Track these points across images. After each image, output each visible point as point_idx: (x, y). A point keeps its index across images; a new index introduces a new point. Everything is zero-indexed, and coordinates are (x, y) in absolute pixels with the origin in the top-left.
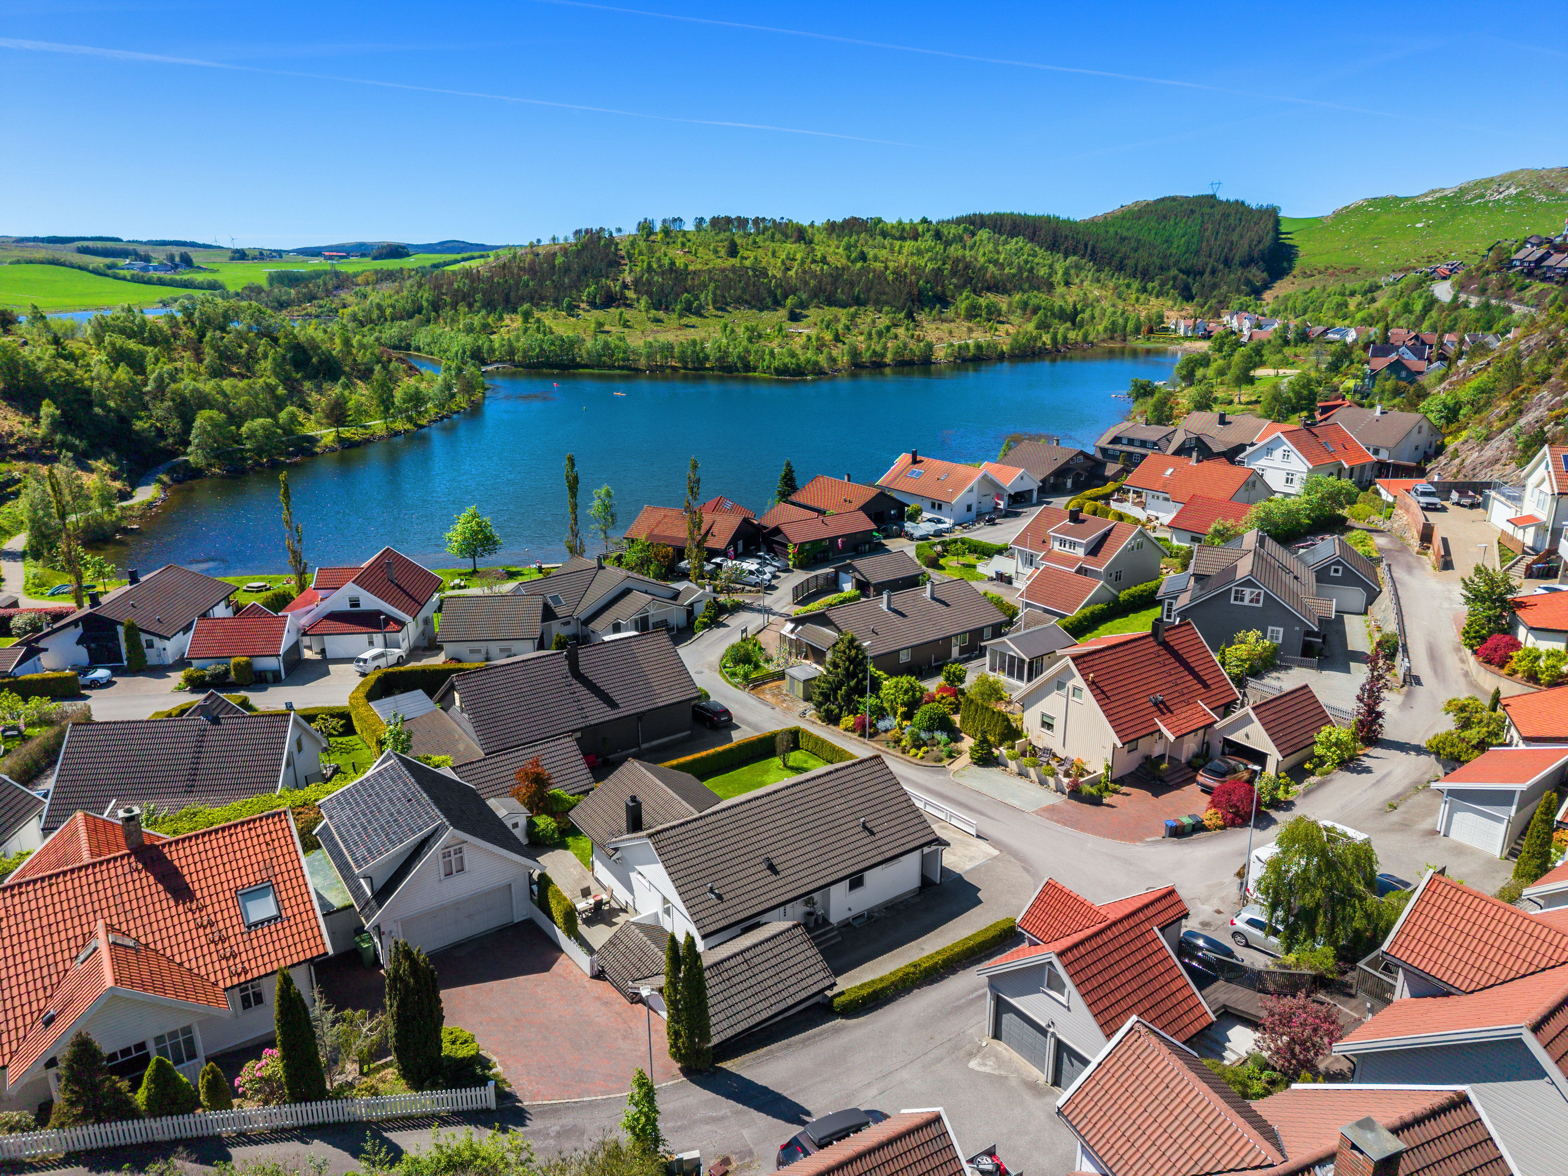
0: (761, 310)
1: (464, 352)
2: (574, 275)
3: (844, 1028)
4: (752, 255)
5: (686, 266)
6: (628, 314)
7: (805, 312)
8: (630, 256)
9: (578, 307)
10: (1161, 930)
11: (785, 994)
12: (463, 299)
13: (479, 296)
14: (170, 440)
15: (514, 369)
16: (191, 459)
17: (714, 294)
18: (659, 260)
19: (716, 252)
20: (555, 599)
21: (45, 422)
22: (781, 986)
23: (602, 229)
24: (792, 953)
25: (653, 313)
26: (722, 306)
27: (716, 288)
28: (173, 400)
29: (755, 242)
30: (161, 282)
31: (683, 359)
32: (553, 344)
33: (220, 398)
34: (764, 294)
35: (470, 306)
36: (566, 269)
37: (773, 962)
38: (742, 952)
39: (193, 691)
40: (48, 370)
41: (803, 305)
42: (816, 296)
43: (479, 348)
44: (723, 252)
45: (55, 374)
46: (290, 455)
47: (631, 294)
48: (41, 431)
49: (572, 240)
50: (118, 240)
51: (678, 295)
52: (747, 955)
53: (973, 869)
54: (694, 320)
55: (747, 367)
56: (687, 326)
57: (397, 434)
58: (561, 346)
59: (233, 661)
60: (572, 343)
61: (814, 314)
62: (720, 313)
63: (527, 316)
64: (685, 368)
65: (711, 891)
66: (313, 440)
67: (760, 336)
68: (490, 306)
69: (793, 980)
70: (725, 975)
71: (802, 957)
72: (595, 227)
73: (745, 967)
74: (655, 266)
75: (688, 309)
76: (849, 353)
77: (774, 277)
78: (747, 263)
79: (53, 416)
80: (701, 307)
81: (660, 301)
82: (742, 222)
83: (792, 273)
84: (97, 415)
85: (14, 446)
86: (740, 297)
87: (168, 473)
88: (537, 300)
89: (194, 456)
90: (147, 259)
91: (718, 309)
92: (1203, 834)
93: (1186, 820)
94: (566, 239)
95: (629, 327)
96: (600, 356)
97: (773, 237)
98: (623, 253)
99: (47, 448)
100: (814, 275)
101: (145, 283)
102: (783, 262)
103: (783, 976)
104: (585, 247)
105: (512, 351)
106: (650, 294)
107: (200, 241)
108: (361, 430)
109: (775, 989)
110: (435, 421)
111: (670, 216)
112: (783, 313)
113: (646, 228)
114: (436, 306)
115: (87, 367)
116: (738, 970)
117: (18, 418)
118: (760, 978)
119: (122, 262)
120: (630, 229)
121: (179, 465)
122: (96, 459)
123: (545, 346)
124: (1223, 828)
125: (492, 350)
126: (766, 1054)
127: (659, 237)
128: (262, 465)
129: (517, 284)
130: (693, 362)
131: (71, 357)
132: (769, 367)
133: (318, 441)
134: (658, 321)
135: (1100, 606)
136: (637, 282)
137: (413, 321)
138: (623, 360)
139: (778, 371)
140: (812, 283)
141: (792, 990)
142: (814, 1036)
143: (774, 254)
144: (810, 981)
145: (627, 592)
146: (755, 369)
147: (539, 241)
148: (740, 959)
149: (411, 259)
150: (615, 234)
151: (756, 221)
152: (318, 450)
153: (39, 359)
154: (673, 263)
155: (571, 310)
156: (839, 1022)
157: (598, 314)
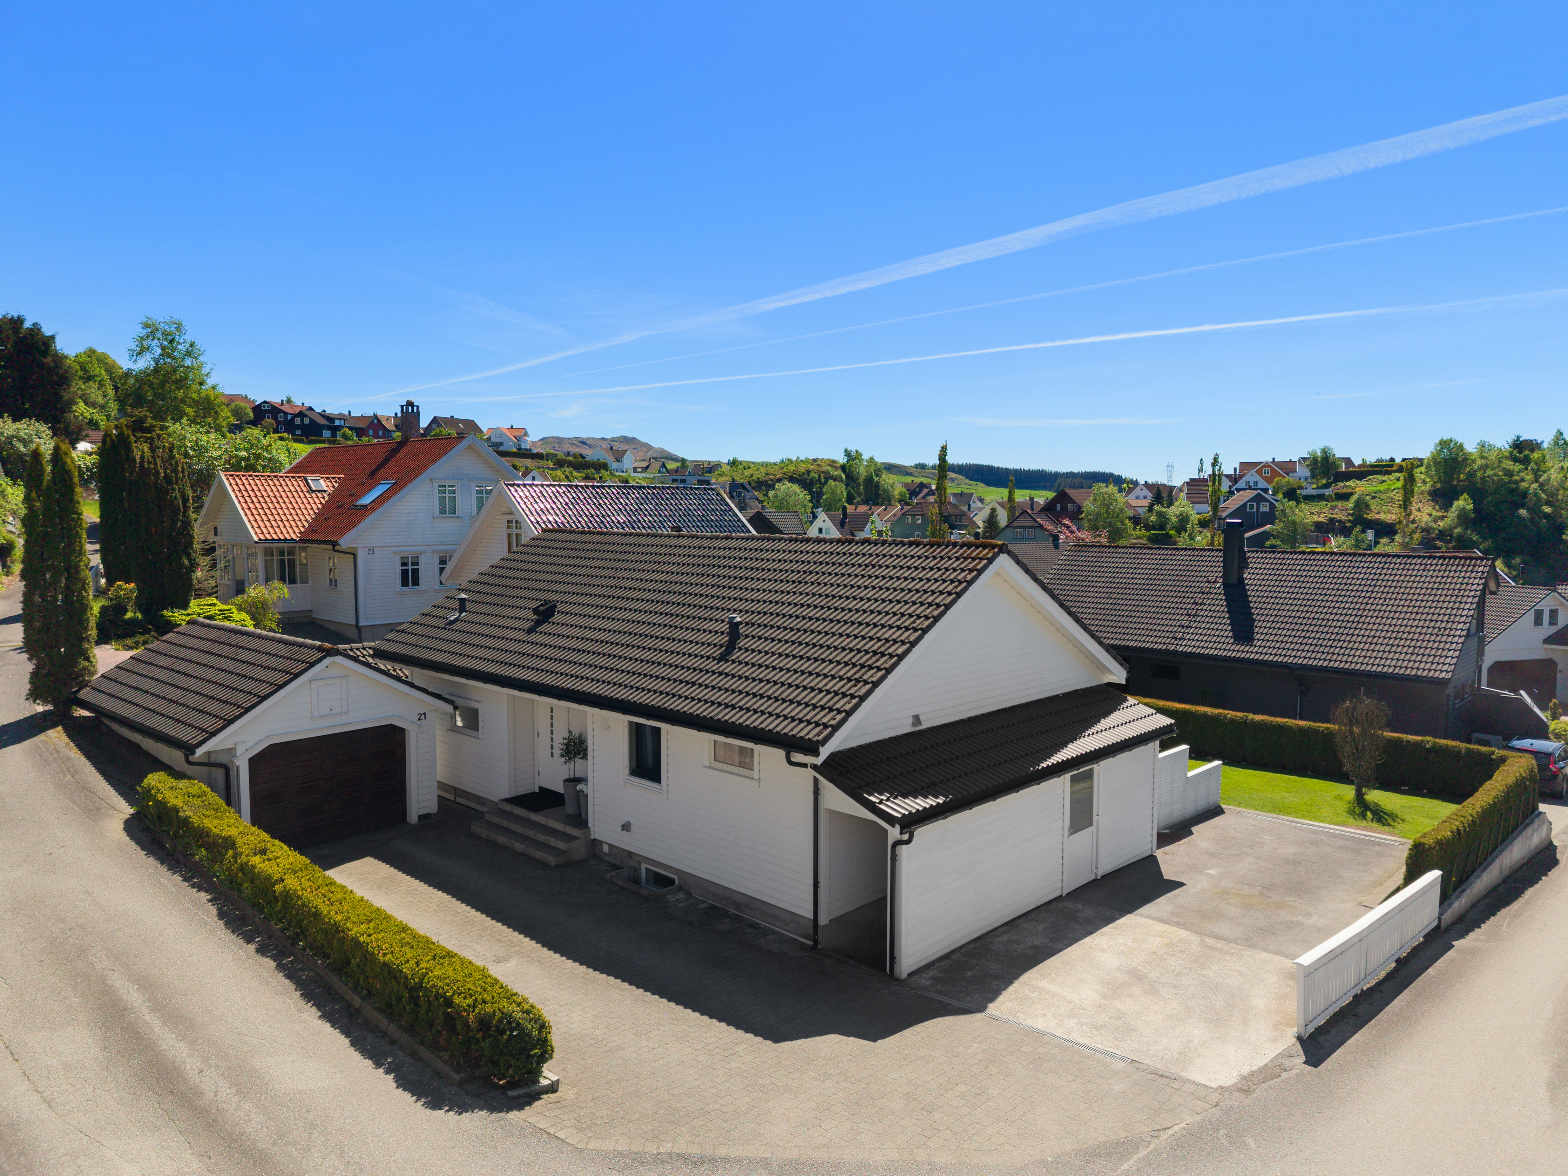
11: (169, 709)
22: (186, 698)
45: (1491, 473)
48: (1443, 524)
65: (462, 609)
69: (199, 703)
79: (1464, 511)
84: (1520, 517)
103: (210, 689)
109: (180, 696)
141: (177, 710)
144: (197, 719)
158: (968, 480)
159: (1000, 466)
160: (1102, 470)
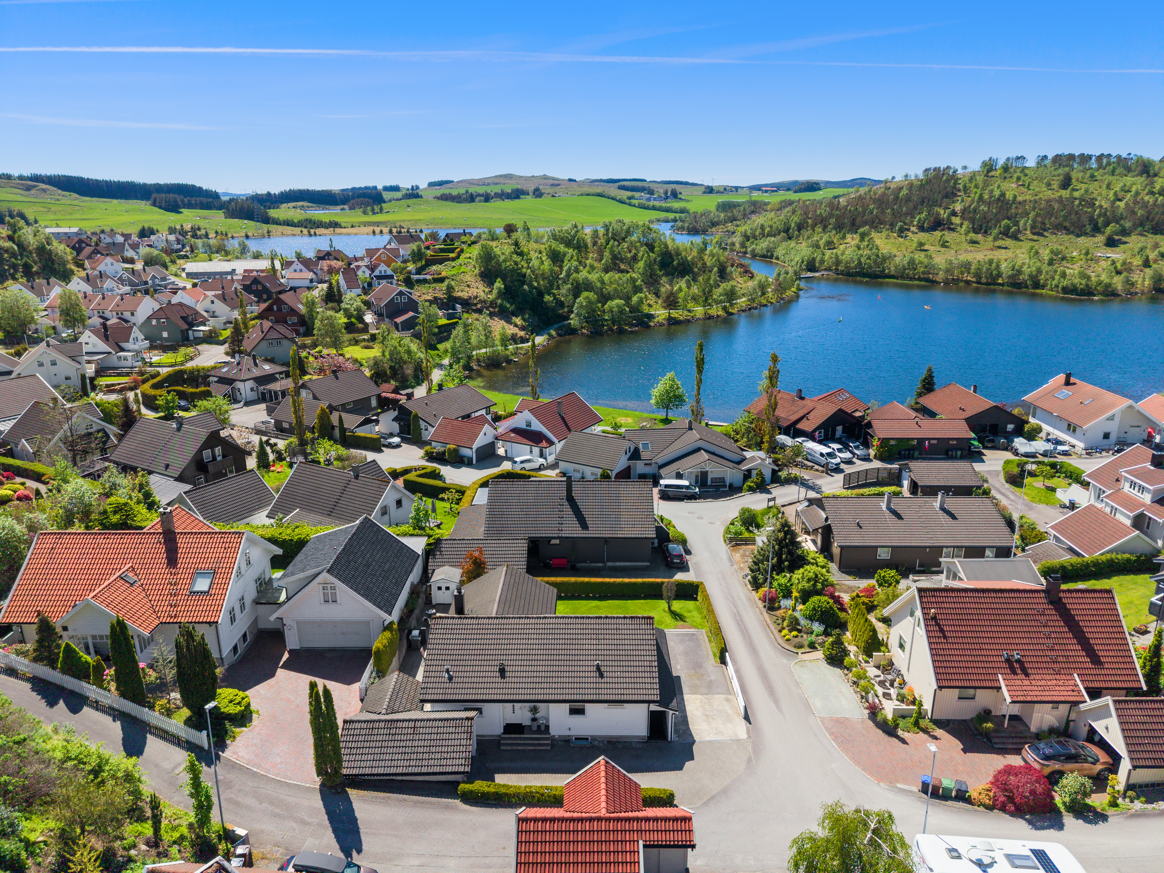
0: (1078, 236)
1: (803, 262)
2: (911, 205)
3: (455, 808)
4: (1084, 186)
5: (1015, 197)
6: (949, 236)
7: (1124, 239)
8: (966, 189)
9: (908, 230)
10: (645, 846)
11: (425, 763)
12: (821, 223)
13: (833, 221)
14: (566, 310)
15: (835, 276)
16: (572, 322)
17: (1034, 221)
18: (992, 191)
19: (1049, 185)
20: (645, 445)
21: (495, 291)
22: (426, 756)
23: (948, 168)
24: (453, 736)
25: (972, 235)
26: (1039, 230)
27: (1037, 215)
28: (572, 284)
29: (1092, 176)
30: (654, 208)
31: (978, 275)
32: (869, 258)
33: (599, 285)
34: (1085, 220)
35: (825, 228)
36: (908, 199)
37: (433, 737)
38: (416, 720)
39: (427, 461)
40: (505, 261)
41: (1125, 232)
42: (1142, 224)
43: (814, 259)
44: (1055, 185)
45: (508, 264)
46: (633, 325)
47: (956, 220)
48: (491, 297)
49: (921, 177)
50: (644, 181)
51: (999, 221)
52: (418, 724)
53: (710, 742)
54: (1009, 242)
55: (1037, 285)
56: (1000, 247)
57: (710, 317)
58: (875, 261)
59: (448, 446)
60: (884, 259)
61: (1135, 242)
62: (1035, 237)
63: (863, 236)
64: (978, 282)
65: (448, 671)
66: (651, 317)
67: (1064, 258)
68: (839, 227)
69: (438, 756)
70: (393, 731)
71: (457, 742)
72: (943, 166)
73: (411, 731)
74: (986, 196)
75: (1006, 233)
76: (1152, 278)
77: (1101, 207)
78: (1076, 194)
79: (500, 288)
80: (1019, 231)
81: (981, 226)
82: (1085, 159)
83: (1122, 204)
84: (524, 290)
85: (476, 305)
86: (1060, 224)
87: (555, 330)
88: (876, 224)
89: (574, 321)
90: (651, 192)
91: (1034, 234)
92: (961, 804)
93: (948, 783)
94: (916, 176)
95: (947, 247)
96: (905, 269)
97: (1113, 171)
98: (961, 186)
99: (492, 308)
100: (1145, 205)
101: (645, 208)
102: (1115, 194)
103: (433, 749)
104: (929, 181)
105: (838, 262)
106: (972, 221)
107: (691, 182)
108: (686, 313)
109: (420, 756)
110: (743, 311)
111: (1013, 155)
112: (1100, 239)
113: (989, 167)
114: (800, 227)
115: (529, 261)
116: (405, 731)
117: (483, 288)
118: (416, 743)
119: (637, 195)
120: (975, 166)
121: (564, 326)
122: (517, 317)
123: (862, 260)
124: (990, 808)
125: (822, 261)
126: (384, 798)
127: (999, 172)
128: (612, 330)
129: (864, 212)
130: (986, 277)
131: (521, 254)
132: (1057, 286)
133: (654, 318)
134: (974, 242)
135: (1126, 556)
136: (964, 211)
137: (779, 237)
138: (923, 273)
139: (1065, 290)
140: (1140, 213)
141: (431, 762)
142: (430, 803)
143: (1108, 187)
144: (450, 762)
145: (698, 450)
146: (1043, 287)
147: (893, 178)
148: (411, 724)
149: (821, 192)
150: (960, 171)
151: (1100, 158)
152: (652, 324)
153: (503, 254)
154: (1003, 195)
155: (902, 232)
156: (457, 802)
157: (923, 236)
158: (60, 191)
159: (90, 177)
160: (184, 183)
